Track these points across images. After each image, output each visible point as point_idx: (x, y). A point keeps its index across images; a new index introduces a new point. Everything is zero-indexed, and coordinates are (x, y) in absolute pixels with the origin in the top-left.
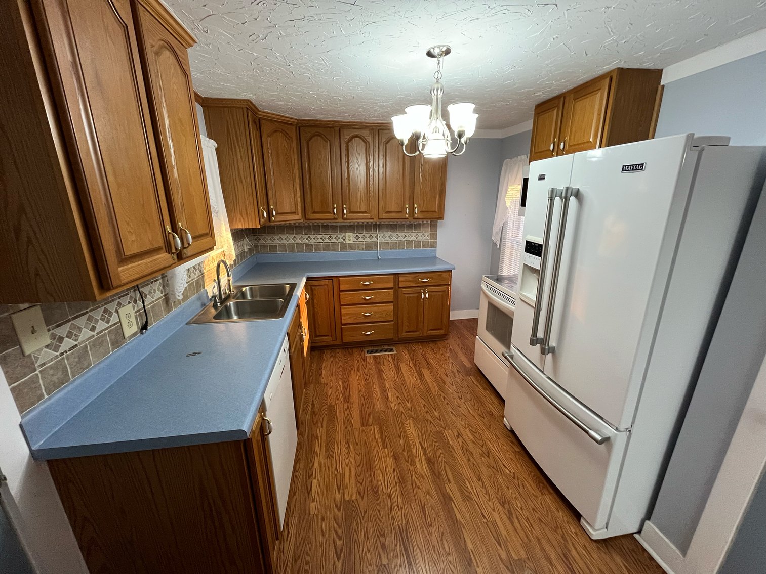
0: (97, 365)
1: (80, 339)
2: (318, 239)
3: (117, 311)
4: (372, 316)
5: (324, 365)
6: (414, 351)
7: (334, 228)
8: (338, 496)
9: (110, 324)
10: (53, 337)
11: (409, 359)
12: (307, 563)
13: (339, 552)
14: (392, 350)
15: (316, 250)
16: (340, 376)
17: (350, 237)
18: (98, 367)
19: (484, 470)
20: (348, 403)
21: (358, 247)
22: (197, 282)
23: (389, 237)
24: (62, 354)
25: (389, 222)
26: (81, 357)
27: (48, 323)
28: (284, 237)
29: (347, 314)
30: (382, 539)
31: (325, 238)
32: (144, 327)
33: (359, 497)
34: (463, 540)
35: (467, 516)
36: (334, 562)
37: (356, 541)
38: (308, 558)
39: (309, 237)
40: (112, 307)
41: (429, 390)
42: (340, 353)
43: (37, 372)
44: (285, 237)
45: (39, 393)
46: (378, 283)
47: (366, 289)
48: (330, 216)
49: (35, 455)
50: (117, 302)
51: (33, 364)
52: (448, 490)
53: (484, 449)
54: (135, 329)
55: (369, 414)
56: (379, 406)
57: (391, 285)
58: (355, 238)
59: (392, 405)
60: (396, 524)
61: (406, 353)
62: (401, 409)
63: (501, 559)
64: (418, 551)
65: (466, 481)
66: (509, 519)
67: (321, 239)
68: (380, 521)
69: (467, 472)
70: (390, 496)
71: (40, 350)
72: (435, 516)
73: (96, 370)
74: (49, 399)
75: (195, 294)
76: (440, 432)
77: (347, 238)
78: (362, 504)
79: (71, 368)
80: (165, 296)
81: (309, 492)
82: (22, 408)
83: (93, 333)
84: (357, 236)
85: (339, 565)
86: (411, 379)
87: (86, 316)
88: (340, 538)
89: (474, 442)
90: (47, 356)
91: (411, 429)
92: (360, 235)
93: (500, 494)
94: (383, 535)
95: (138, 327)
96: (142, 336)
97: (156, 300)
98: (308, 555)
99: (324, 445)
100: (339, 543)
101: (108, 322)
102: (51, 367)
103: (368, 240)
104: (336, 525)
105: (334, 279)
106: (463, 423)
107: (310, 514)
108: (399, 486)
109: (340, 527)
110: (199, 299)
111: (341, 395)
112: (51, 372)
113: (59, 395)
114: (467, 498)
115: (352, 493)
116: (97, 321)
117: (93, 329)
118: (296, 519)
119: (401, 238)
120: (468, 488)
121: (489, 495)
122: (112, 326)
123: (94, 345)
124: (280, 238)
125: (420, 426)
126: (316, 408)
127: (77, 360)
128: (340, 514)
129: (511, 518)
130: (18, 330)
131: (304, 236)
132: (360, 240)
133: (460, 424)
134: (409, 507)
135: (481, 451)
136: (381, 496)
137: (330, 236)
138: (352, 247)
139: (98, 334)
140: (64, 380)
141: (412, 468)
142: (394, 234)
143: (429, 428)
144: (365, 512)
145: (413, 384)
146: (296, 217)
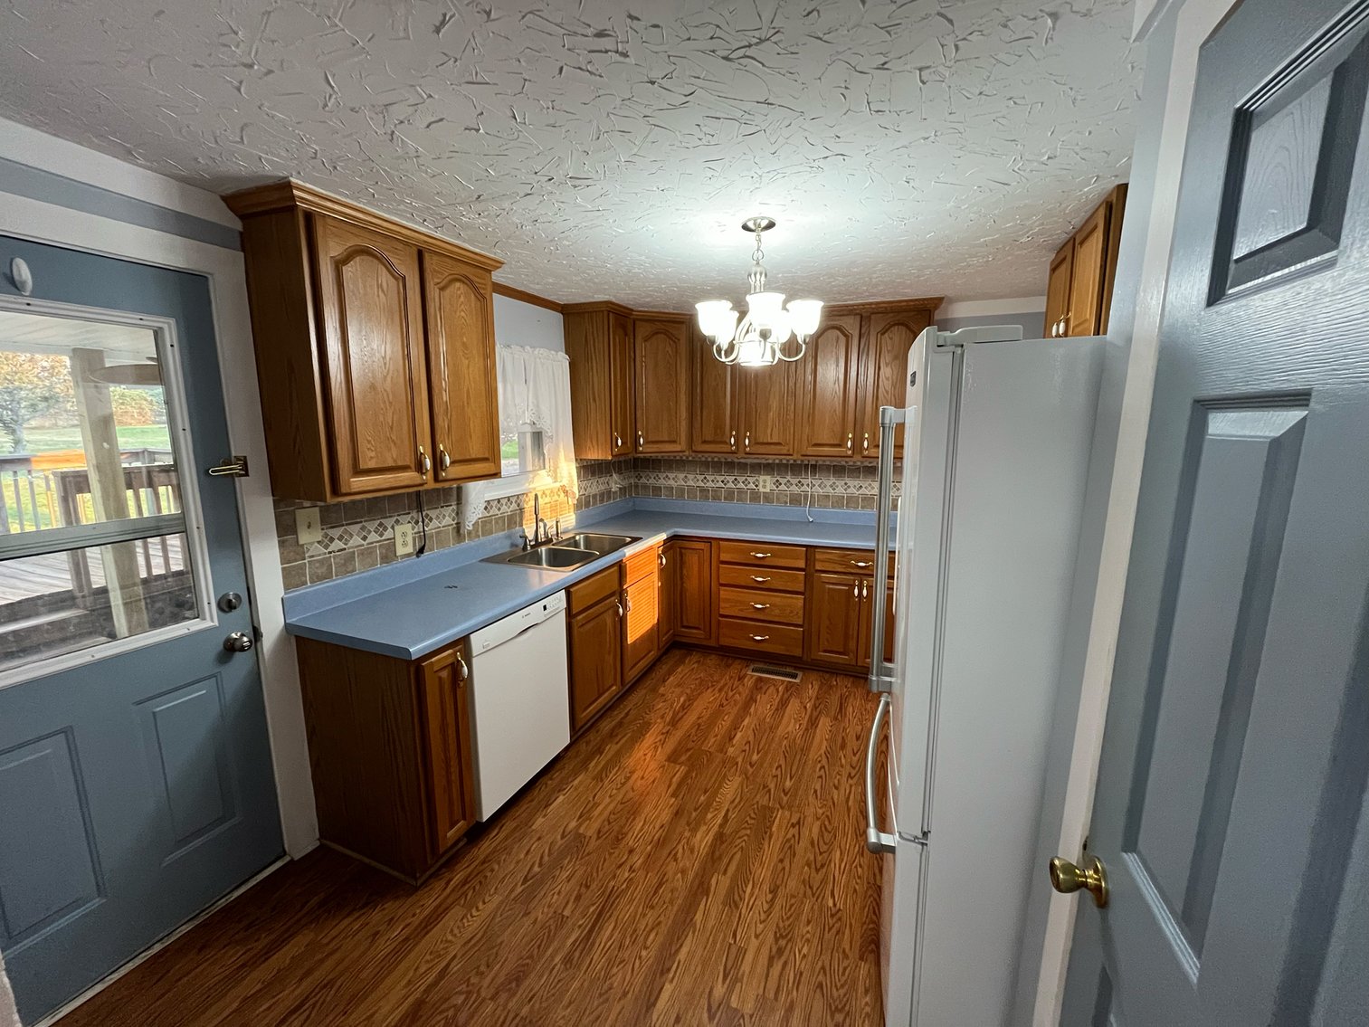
0: (361, 573)
1: (349, 545)
2: (718, 481)
3: (393, 527)
4: (766, 611)
5: (679, 670)
6: (831, 687)
7: (743, 467)
8: (573, 824)
9: (383, 538)
10: (326, 535)
11: (814, 696)
12: (492, 870)
13: (530, 876)
14: (795, 676)
15: (714, 499)
16: (688, 691)
17: (766, 483)
18: (361, 575)
19: (792, 884)
20: (673, 726)
21: (778, 499)
22: (510, 518)
23: (831, 486)
24: (330, 553)
25: (831, 461)
26: (347, 562)
27: (323, 522)
28: (671, 475)
29: (727, 600)
30: (583, 889)
31: (728, 482)
32: (421, 551)
33: (595, 836)
34: (678, 946)
35: (711, 923)
36: (516, 884)
37: (554, 877)
38: (496, 867)
39: (705, 478)
40: (389, 522)
41: (805, 750)
42: (712, 660)
43: (306, 561)
44: (674, 475)
45: (303, 579)
46: (780, 557)
47: (759, 565)
48: (725, 448)
49: (288, 627)
50: (395, 518)
51: (304, 553)
52: (713, 882)
53: (819, 858)
54: (410, 549)
55: (688, 750)
56: (711, 743)
57: (802, 564)
58: (774, 484)
59: (731, 750)
60: (612, 883)
61: (816, 687)
62: (740, 760)
63: (710, 992)
64: (613, 924)
65: (751, 882)
66: (771, 960)
67: (723, 482)
68: (597, 872)
69: (763, 873)
70: (631, 851)
71: (312, 543)
72: (667, 900)
73: (357, 576)
74: (310, 587)
75: (504, 530)
76: (771, 810)
77: (761, 484)
78: (593, 844)
79: (336, 568)
80: (457, 524)
81: (547, 806)
82: (287, 587)
83: (363, 542)
84: (777, 481)
85: (519, 889)
86: (792, 724)
87: (359, 526)
88: (540, 865)
89: (812, 843)
90: (317, 551)
91: (730, 789)
92: (783, 481)
93: (787, 923)
94: (587, 887)
95: (414, 549)
96: (417, 559)
97: (443, 527)
98: (499, 864)
99: (603, 763)
100: (536, 869)
101: (381, 535)
102: (318, 561)
103: (795, 489)
104: (547, 851)
105: (714, 543)
106: (820, 811)
107: (530, 827)
108: (652, 848)
109: (549, 856)
110: (509, 537)
111: (671, 713)
112: (317, 565)
113: (320, 586)
114: (732, 902)
115: (590, 829)
116: (370, 532)
117: (365, 538)
118: (515, 825)
119: (852, 490)
120: (745, 892)
121: (768, 917)
122: (385, 540)
123: (362, 553)
124: (667, 476)
125: (746, 790)
126: (625, 721)
127: (343, 561)
128: (560, 842)
129: (775, 960)
130: (298, 523)
131: (699, 477)
132: (783, 487)
133: (813, 808)
134: (643, 877)
135: (812, 858)
136: (621, 846)
137: (736, 479)
138: (768, 498)
139: (368, 544)
140: (328, 576)
141: (687, 834)
142: (840, 483)
143: (758, 797)
144: (588, 854)
145: (788, 733)
146: (677, 447)
